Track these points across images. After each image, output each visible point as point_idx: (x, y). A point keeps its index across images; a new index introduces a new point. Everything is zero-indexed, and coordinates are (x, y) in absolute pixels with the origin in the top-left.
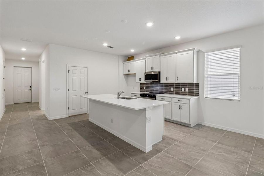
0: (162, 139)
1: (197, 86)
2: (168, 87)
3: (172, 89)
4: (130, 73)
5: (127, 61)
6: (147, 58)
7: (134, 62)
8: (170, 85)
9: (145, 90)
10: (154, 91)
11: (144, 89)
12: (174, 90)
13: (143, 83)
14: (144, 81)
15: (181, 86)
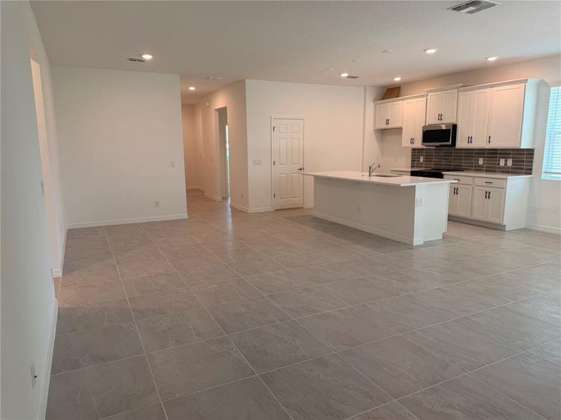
0: (441, 238)
1: (530, 154)
2: (473, 157)
3: (481, 162)
4: (390, 126)
5: (383, 99)
6: (429, 95)
7: (401, 102)
8: (476, 154)
9: (421, 163)
10: (441, 165)
11: (419, 161)
12: (484, 163)
13: (418, 149)
14: (420, 144)
15: (500, 154)
